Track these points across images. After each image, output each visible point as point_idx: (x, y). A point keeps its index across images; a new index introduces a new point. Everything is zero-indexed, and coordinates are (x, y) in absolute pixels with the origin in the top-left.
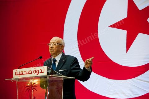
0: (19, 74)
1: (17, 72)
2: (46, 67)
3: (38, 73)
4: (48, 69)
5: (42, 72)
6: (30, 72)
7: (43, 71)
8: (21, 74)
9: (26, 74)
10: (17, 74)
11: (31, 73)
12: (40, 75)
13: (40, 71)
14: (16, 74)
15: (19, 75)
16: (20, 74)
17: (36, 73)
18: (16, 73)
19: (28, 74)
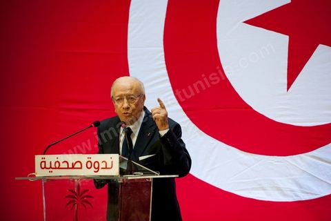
0: (51, 167)
1: (45, 162)
3: (98, 168)
4: (121, 161)
5: (106, 168)
6: (78, 165)
7: (109, 166)
8: (56, 168)
9: (68, 168)
10: (45, 167)
11: (81, 168)
12: (102, 173)
13: (103, 165)
14: (43, 166)
15: (51, 170)
16: (53, 166)
17: (93, 169)
18: (43, 164)
19: (73, 168)
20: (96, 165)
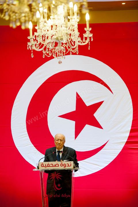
0: (46, 166)
1: (43, 164)
2: (72, 162)
3: (65, 166)
5: (69, 166)
6: (57, 165)
7: (70, 165)
8: (48, 166)
9: (53, 166)
10: (43, 166)
11: (58, 166)
12: (67, 168)
13: (67, 165)
15: (46, 167)
16: (47, 166)
17: (63, 166)
19: (55, 166)
20: (65, 165)
